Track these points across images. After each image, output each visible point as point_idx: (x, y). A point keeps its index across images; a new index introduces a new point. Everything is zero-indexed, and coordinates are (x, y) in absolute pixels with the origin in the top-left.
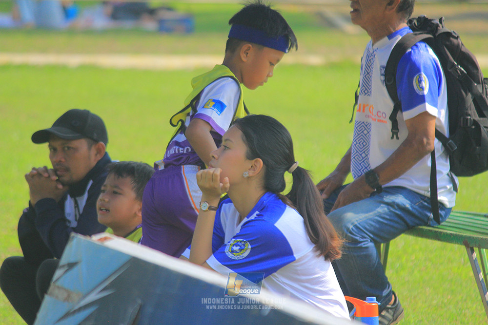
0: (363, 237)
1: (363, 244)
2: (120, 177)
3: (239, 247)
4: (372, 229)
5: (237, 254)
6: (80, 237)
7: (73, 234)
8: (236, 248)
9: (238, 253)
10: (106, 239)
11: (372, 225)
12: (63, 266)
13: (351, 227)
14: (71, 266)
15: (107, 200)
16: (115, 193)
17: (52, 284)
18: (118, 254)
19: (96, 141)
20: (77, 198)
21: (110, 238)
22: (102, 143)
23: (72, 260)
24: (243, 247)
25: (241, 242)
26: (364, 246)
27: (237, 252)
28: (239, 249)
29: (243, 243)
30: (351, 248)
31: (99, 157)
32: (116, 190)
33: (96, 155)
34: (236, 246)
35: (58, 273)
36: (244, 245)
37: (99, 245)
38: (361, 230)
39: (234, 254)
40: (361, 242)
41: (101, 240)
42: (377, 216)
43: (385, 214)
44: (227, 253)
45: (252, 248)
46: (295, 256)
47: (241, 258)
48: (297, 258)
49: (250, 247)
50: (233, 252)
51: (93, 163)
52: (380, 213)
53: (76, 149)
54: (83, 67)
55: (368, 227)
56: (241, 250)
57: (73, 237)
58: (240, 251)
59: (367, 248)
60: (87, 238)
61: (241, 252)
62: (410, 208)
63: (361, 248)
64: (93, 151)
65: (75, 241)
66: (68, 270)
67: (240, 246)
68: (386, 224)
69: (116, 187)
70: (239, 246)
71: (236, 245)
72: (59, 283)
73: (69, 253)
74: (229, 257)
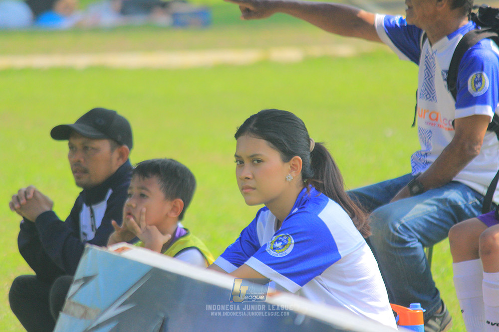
0: (411, 237)
1: (411, 244)
2: (146, 178)
3: (281, 243)
4: (421, 229)
5: (279, 251)
6: (96, 248)
7: (88, 246)
8: (279, 245)
9: (281, 249)
10: (123, 249)
11: (420, 225)
12: (78, 281)
13: (398, 226)
14: (87, 279)
15: (134, 205)
16: (142, 195)
17: (67, 300)
18: (137, 265)
19: (120, 144)
20: (93, 207)
21: (128, 249)
22: (126, 147)
23: (88, 274)
24: (285, 242)
25: (283, 237)
26: (412, 247)
27: (279, 249)
28: (282, 245)
29: (285, 238)
30: (398, 248)
31: (121, 162)
32: (143, 192)
33: (118, 159)
34: (278, 243)
35: (73, 288)
36: (287, 240)
37: (116, 256)
38: (409, 229)
39: (276, 251)
40: (409, 242)
41: (118, 250)
42: (427, 215)
43: (434, 212)
44: (268, 252)
45: (295, 243)
46: (340, 252)
47: (284, 255)
48: (342, 256)
49: (293, 241)
50: (274, 249)
51: (115, 167)
52: (429, 212)
53: (97, 150)
54: (91, 69)
55: (416, 227)
56: (284, 245)
57: (88, 248)
58: (283, 247)
59: (415, 248)
60: (103, 249)
61: (284, 249)
62: (463, 207)
63: (409, 248)
64: (116, 155)
65: (90, 252)
66: (83, 284)
67: (283, 242)
68: (434, 224)
69: (143, 188)
70: (281, 241)
71: (278, 241)
72: (74, 300)
73: (84, 267)
74: (271, 254)
